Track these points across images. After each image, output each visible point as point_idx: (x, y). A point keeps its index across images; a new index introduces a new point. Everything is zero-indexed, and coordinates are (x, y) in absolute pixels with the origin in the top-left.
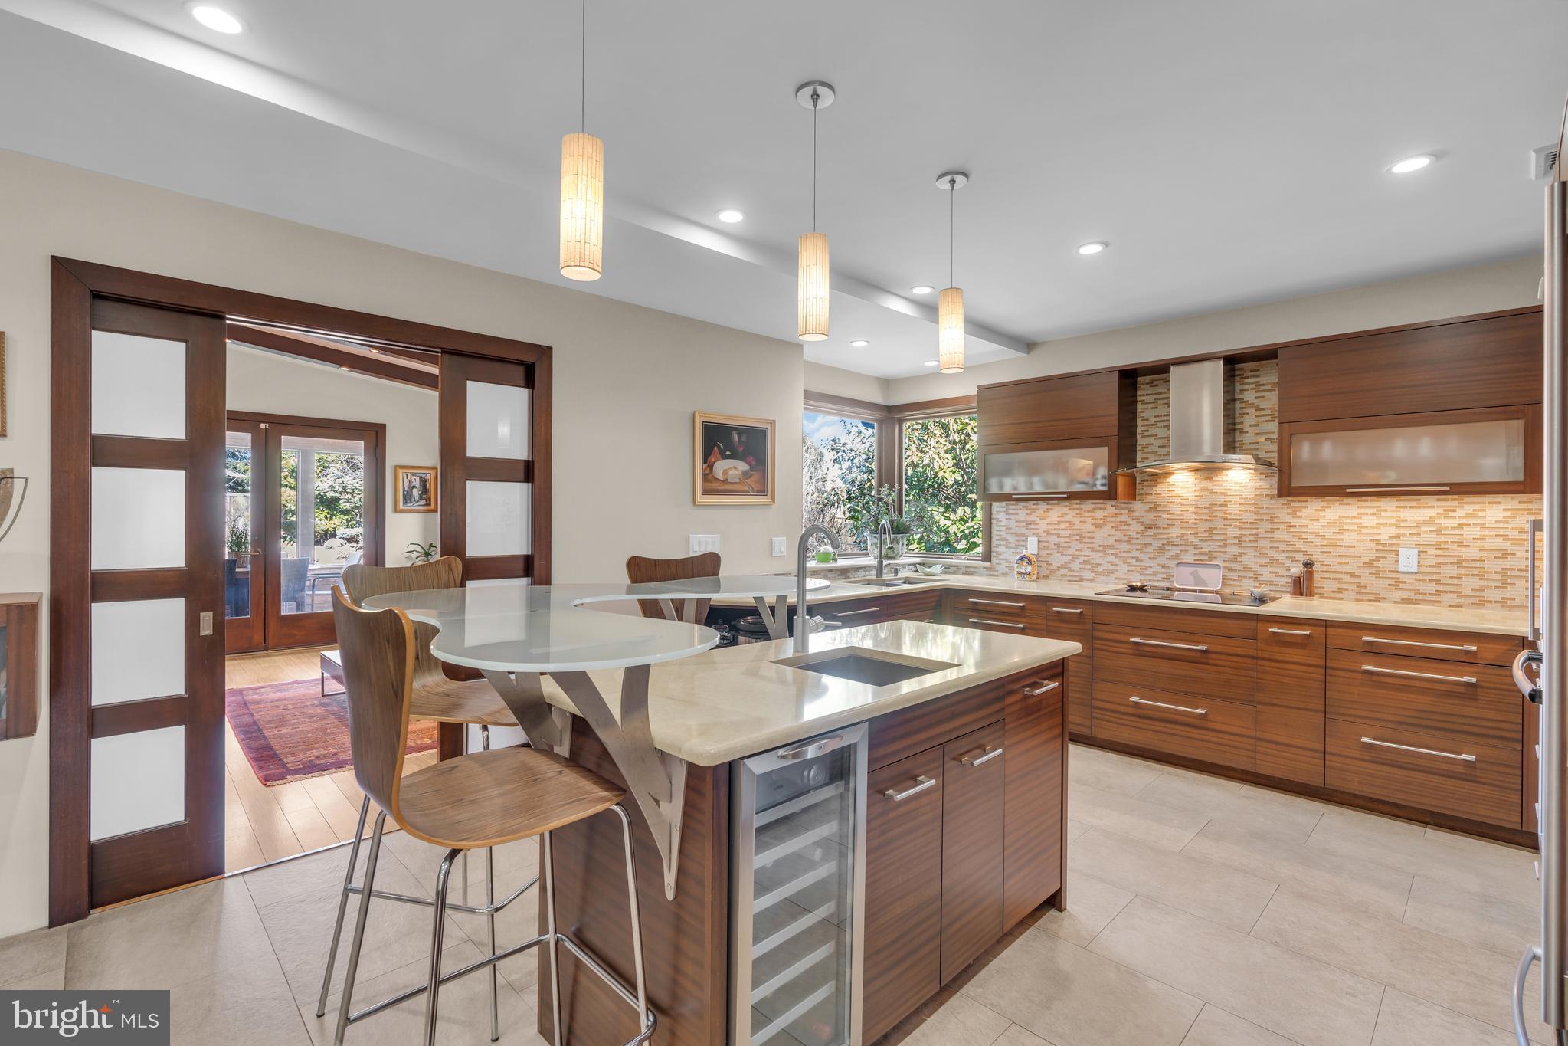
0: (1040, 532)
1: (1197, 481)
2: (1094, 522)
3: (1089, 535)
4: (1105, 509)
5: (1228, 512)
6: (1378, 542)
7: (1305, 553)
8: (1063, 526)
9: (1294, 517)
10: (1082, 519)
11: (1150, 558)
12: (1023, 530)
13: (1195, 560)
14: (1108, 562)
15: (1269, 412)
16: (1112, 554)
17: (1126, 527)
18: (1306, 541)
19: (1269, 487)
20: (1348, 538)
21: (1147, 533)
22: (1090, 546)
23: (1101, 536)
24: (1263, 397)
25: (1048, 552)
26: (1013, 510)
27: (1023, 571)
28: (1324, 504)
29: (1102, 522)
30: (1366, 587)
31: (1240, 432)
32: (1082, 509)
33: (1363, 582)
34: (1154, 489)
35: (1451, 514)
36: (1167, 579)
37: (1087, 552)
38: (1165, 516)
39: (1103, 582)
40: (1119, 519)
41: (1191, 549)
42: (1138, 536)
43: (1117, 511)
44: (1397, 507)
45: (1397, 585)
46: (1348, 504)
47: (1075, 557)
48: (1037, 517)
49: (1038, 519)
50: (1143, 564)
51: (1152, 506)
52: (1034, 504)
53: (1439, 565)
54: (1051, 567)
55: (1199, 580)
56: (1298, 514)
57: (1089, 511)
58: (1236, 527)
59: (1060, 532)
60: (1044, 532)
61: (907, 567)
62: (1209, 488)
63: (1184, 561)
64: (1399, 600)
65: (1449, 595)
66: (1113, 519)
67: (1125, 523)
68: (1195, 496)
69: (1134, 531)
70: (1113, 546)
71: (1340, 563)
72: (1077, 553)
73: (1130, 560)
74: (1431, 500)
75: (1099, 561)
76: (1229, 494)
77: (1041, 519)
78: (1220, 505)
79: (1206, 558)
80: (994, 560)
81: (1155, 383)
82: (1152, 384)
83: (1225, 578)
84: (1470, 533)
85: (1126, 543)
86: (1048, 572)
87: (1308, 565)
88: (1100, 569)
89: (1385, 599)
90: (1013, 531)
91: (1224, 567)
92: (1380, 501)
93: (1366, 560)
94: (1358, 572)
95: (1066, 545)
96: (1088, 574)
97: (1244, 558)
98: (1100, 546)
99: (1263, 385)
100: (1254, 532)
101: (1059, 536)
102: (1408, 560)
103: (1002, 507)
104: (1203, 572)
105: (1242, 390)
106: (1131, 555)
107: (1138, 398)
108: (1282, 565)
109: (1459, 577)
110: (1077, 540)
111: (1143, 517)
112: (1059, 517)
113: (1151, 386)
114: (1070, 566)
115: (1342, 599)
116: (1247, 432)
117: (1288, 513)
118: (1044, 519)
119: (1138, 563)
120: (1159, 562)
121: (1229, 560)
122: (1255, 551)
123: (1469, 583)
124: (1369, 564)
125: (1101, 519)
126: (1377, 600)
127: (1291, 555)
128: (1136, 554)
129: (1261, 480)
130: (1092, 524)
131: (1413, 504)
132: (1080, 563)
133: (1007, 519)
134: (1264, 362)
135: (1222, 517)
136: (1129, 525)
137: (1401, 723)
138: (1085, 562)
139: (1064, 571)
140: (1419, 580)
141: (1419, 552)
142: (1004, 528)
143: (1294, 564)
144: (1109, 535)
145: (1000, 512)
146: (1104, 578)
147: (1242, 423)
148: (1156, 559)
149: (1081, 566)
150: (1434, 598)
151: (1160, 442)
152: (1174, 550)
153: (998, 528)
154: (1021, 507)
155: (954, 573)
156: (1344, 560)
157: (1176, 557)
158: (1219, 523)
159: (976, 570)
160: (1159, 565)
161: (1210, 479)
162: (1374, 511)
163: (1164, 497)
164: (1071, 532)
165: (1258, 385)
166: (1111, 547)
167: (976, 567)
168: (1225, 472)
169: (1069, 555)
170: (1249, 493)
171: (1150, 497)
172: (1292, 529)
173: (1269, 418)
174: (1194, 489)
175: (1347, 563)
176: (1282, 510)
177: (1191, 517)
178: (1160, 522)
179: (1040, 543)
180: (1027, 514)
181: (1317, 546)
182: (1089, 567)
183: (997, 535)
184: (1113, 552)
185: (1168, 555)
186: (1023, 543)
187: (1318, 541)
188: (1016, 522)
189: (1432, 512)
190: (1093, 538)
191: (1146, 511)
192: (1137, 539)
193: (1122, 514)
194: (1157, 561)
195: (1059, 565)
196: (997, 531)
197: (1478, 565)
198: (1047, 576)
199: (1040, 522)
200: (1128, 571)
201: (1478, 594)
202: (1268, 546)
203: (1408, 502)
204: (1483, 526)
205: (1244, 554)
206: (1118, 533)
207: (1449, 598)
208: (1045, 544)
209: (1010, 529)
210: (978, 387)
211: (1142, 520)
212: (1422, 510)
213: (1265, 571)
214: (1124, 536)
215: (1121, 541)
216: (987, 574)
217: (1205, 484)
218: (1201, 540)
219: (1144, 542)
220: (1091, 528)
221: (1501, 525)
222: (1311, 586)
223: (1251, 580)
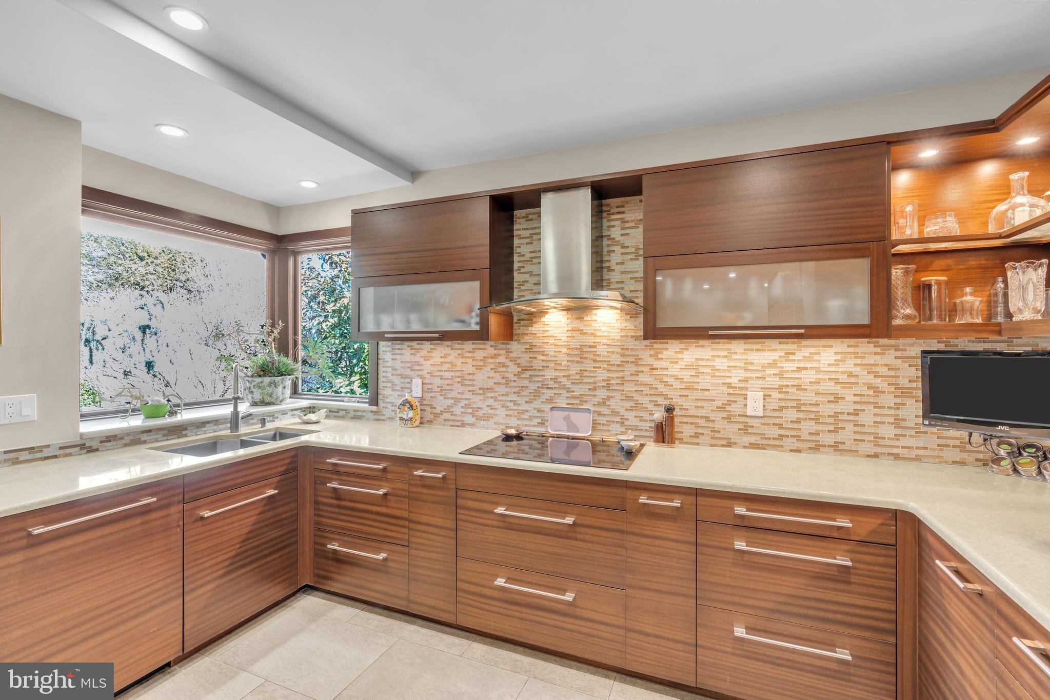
0: (424, 373)
1: (569, 321)
2: (474, 363)
3: (470, 377)
4: (485, 349)
5: (598, 353)
6: (729, 385)
7: (666, 397)
8: (446, 367)
9: (656, 359)
10: (464, 360)
11: (526, 402)
12: (408, 372)
13: (568, 404)
14: (488, 406)
15: (633, 250)
16: (491, 397)
17: (504, 369)
18: (667, 384)
19: (633, 327)
20: (704, 381)
21: (524, 376)
22: (471, 388)
23: (483, 378)
24: (627, 234)
25: (432, 395)
26: (399, 349)
27: (405, 417)
28: (682, 346)
29: (481, 363)
30: (719, 432)
31: (608, 271)
32: (463, 349)
33: (717, 426)
34: (530, 329)
35: (792, 357)
36: (542, 424)
37: (469, 395)
38: (540, 357)
39: (483, 427)
40: (498, 361)
41: (564, 392)
42: (516, 378)
43: (495, 352)
44: (745, 350)
45: (745, 429)
46: (703, 346)
47: (457, 400)
48: (421, 357)
49: (422, 359)
50: (521, 408)
51: (528, 346)
52: (418, 344)
53: (781, 409)
54: (435, 411)
55: (572, 426)
56: (660, 356)
57: (469, 352)
58: (604, 369)
59: (443, 374)
60: (428, 373)
61: (290, 413)
62: (580, 328)
63: (556, 405)
64: (748, 445)
65: (790, 440)
66: (493, 360)
67: (503, 365)
68: (568, 337)
69: (511, 373)
70: (493, 389)
71: (697, 407)
72: (459, 396)
73: (509, 404)
74: (774, 343)
75: (480, 405)
76: (598, 334)
77: (424, 360)
78: (590, 347)
79: (578, 402)
80: (380, 402)
81: (531, 217)
82: (527, 218)
83: (594, 423)
84: (808, 376)
85: (504, 386)
86: (432, 416)
87: (669, 410)
88: (480, 413)
89: (735, 443)
90: (399, 372)
91: (594, 412)
92: (731, 343)
93: (719, 403)
94: (712, 416)
95: (449, 387)
96: (469, 419)
97: (611, 403)
98: (480, 389)
99: (628, 222)
100: (621, 374)
101: (442, 378)
102: (755, 404)
103: (389, 347)
104: (575, 417)
105: (609, 227)
106: (509, 399)
107: (515, 233)
108: (646, 409)
109: (798, 421)
110: (458, 382)
111: (520, 358)
112: (441, 357)
113: (527, 220)
114: (452, 410)
115: (698, 444)
116: (614, 270)
117: (651, 355)
118: (429, 360)
119: (515, 407)
120: (535, 406)
121: (599, 404)
122: (622, 394)
123: (807, 427)
124: (721, 408)
125: (481, 360)
126: (729, 445)
127: (654, 398)
128: (513, 397)
129: (626, 320)
130: (473, 366)
131: (759, 346)
132: (462, 407)
133: (392, 359)
134: (628, 198)
135: (591, 359)
136: (508, 366)
137: (773, 611)
138: (467, 406)
139: (447, 416)
140: (764, 424)
141: (764, 395)
142: (390, 370)
143: (657, 408)
144: (489, 377)
145: (387, 351)
146: (484, 423)
147: (609, 261)
148: (531, 402)
149: (463, 410)
150: (777, 443)
151: (534, 280)
152: (549, 393)
153: (384, 369)
154: (406, 346)
155: (343, 417)
156: (700, 404)
157: (550, 400)
158: (589, 365)
159: (364, 414)
160: (535, 409)
161: (580, 318)
162: (725, 353)
163: (539, 337)
164: (453, 374)
165: (623, 221)
166: (490, 389)
167: (364, 411)
168: (594, 312)
169: (451, 398)
170: (616, 334)
171: (526, 337)
172: (655, 372)
173: (632, 256)
174: (566, 329)
175: (702, 407)
176: (645, 351)
177: (563, 359)
178: (537, 364)
179: (424, 385)
180: (411, 354)
181: (676, 389)
182: (470, 411)
183: (383, 377)
184: (492, 395)
185: (543, 398)
186: (408, 386)
187: (677, 385)
188: (402, 362)
189: (774, 355)
190: (474, 380)
191: (523, 352)
192: (515, 381)
193: (500, 355)
194: (533, 405)
195: (442, 409)
196: (383, 372)
197: (814, 409)
198: (432, 422)
199: (424, 362)
200: (506, 415)
201: (814, 438)
202: (634, 389)
203: (754, 345)
204: (818, 370)
205: (612, 397)
206: (497, 375)
207: (789, 443)
208: (429, 387)
209: (396, 370)
210: (353, 211)
211: (519, 361)
212: (767, 354)
213: (631, 416)
214: (503, 378)
215: (499, 383)
216: (374, 420)
217: (577, 324)
218: (573, 383)
219: (521, 385)
220: (471, 370)
221: (833, 369)
222: (672, 432)
223: (618, 425)
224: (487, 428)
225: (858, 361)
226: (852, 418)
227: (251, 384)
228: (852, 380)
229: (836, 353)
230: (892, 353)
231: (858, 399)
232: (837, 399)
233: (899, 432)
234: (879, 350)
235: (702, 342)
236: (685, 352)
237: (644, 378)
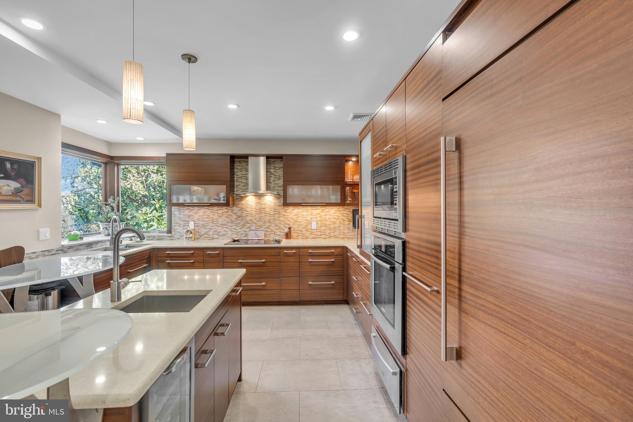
0: (195, 219)
1: (256, 200)
2: (218, 215)
3: (216, 220)
4: (223, 210)
5: (266, 211)
6: (307, 220)
7: (288, 224)
8: (205, 217)
9: (285, 213)
10: (213, 214)
11: (240, 229)
12: (187, 219)
13: (256, 228)
14: (224, 231)
15: (280, 177)
17: (231, 217)
18: (289, 220)
19: (278, 202)
20: (300, 219)
21: (239, 219)
22: (216, 224)
23: (221, 220)
24: (276, 171)
25: (199, 228)
26: (182, 210)
28: (293, 208)
29: (221, 215)
31: (270, 183)
32: (213, 210)
33: (304, 233)
34: (241, 202)
35: (324, 212)
36: (246, 236)
37: (216, 227)
38: (245, 212)
40: (228, 214)
41: (254, 224)
42: (236, 220)
43: (227, 211)
44: (312, 209)
45: (311, 233)
46: (299, 208)
47: (210, 229)
48: (193, 213)
49: (194, 214)
50: (237, 231)
51: (240, 208)
52: (192, 208)
53: (321, 226)
54: (200, 234)
55: (257, 236)
56: (287, 212)
57: (216, 211)
58: (268, 216)
59: (204, 219)
60: (197, 219)
63: (252, 229)
64: (312, 238)
66: (226, 214)
67: (230, 215)
68: (255, 205)
69: (233, 218)
71: (298, 227)
72: (211, 228)
73: (233, 230)
74: (319, 207)
75: (221, 231)
76: (266, 204)
78: (263, 209)
79: (259, 228)
80: (173, 232)
81: (241, 162)
82: (240, 162)
83: (265, 234)
84: (328, 217)
85: (231, 223)
86: (199, 236)
87: (289, 228)
88: (221, 234)
89: (309, 238)
90: (182, 219)
91: (265, 231)
93: (304, 226)
94: (302, 230)
95: (207, 225)
96: (216, 236)
97: (271, 227)
98: (220, 224)
99: (276, 167)
100: (274, 218)
101: (203, 221)
102: (314, 226)
103: (177, 209)
104: (258, 233)
105: (270, 168)
106: (233, 228)
107: (235, 167)
108: (282, 229)
109: (325, 230)
110: (211, 222)
111: (237, 213)
112: (203, 213)
113: (240, 163)
114: (208, 233)
115: (298, 239)
116: (271, 183)
117: (284, 211)
118: (197, 214)
119: (235, 231)
121: (267, 228)
122: (274, 224)
123: (328, 231)
124: (305, 227)
125: (221, 214)
126: (307, 238)
127: (285, 225)
128: (235, 227)
129: (276, 200)
131: (315, 208)
133: (178, 214)
134: (276, 160)
135: (264, 213)
136: (232, 216)
137: (318, 276)
138: (214, 231)
139: (206, 236)
140: (316, 231)
141: (316, 223)
142: (178, 218)
143: (286, 228)
144: (224, 220)
145: (176, 211)
146: (223, 237)
147: (270, 180)
149: (213, 233)
150: (320, 237)
151: (243, 184)
152: (248, 225)
153: (175, 218)
154: (186, 209)
155: (152, 240)
157: (249, 228)
158: (263, 215)
159: (163, 238)
161: (260, 199)
162: (306, 211)
163: (245, 205)
164: (208, 219)
165: (275, 167)
166: (225, 225)
167: (163, 236)
168: (265, 197)
169: (208, 229)
170: (272, 204)
171: (239, 205)
172: (285, 217)
173: (278, 179)
174: (255, 202)
175: (299, 227)
176: (282, 210)
177: (254, 213)
178: (244, 215)
179: (195, 224)
180: (189, 212)
182: (216, 233)
183: (174, 222)
184: (226, 227)
185: (246, 227)
186: (187, 225)
187: (292, 221)
188: (184, 215)
189: (319, 211)
190: (218, 221)
191: (238, 211)
192: (235, 221)
193: (229, 212)
194: (242, 230)
195: (204, 233)
196: (174, 219)
197: (329, 226)
198: (199, 238)
199: (195, 215)
200: (232, 234)
201: (329, 234)
202: (278, 222)
203: (314, 208)
204: (330, 215)
205: (271, 225)
206: (228, 219)
207: (323, 236)
208: (197, 225)
209: (181, 218)
210: (166, 154)
211: (237, 214)
212: (317, 210)
213: (277, 231)
214: (230, 220)
215: (229, 222)
216: (169, 240)
217: (259, 201)
218: (257, 221)
219: (238, 223)
220: (217, 217)
221: (334, 215)
222: (290, 235)
223: (273, 235)
224: (224, 239)
225: (340, 212)
226: (338, 228)
227: (108, 226)
228: (338, 218)
229: (334, 210)
230: (347, 210)
231: (339, 223)
232: (335, 223)
233: (349, 231)
234: (344, 209)
235: (299, 207)
236: (294, 210)
237: (281, 219)
